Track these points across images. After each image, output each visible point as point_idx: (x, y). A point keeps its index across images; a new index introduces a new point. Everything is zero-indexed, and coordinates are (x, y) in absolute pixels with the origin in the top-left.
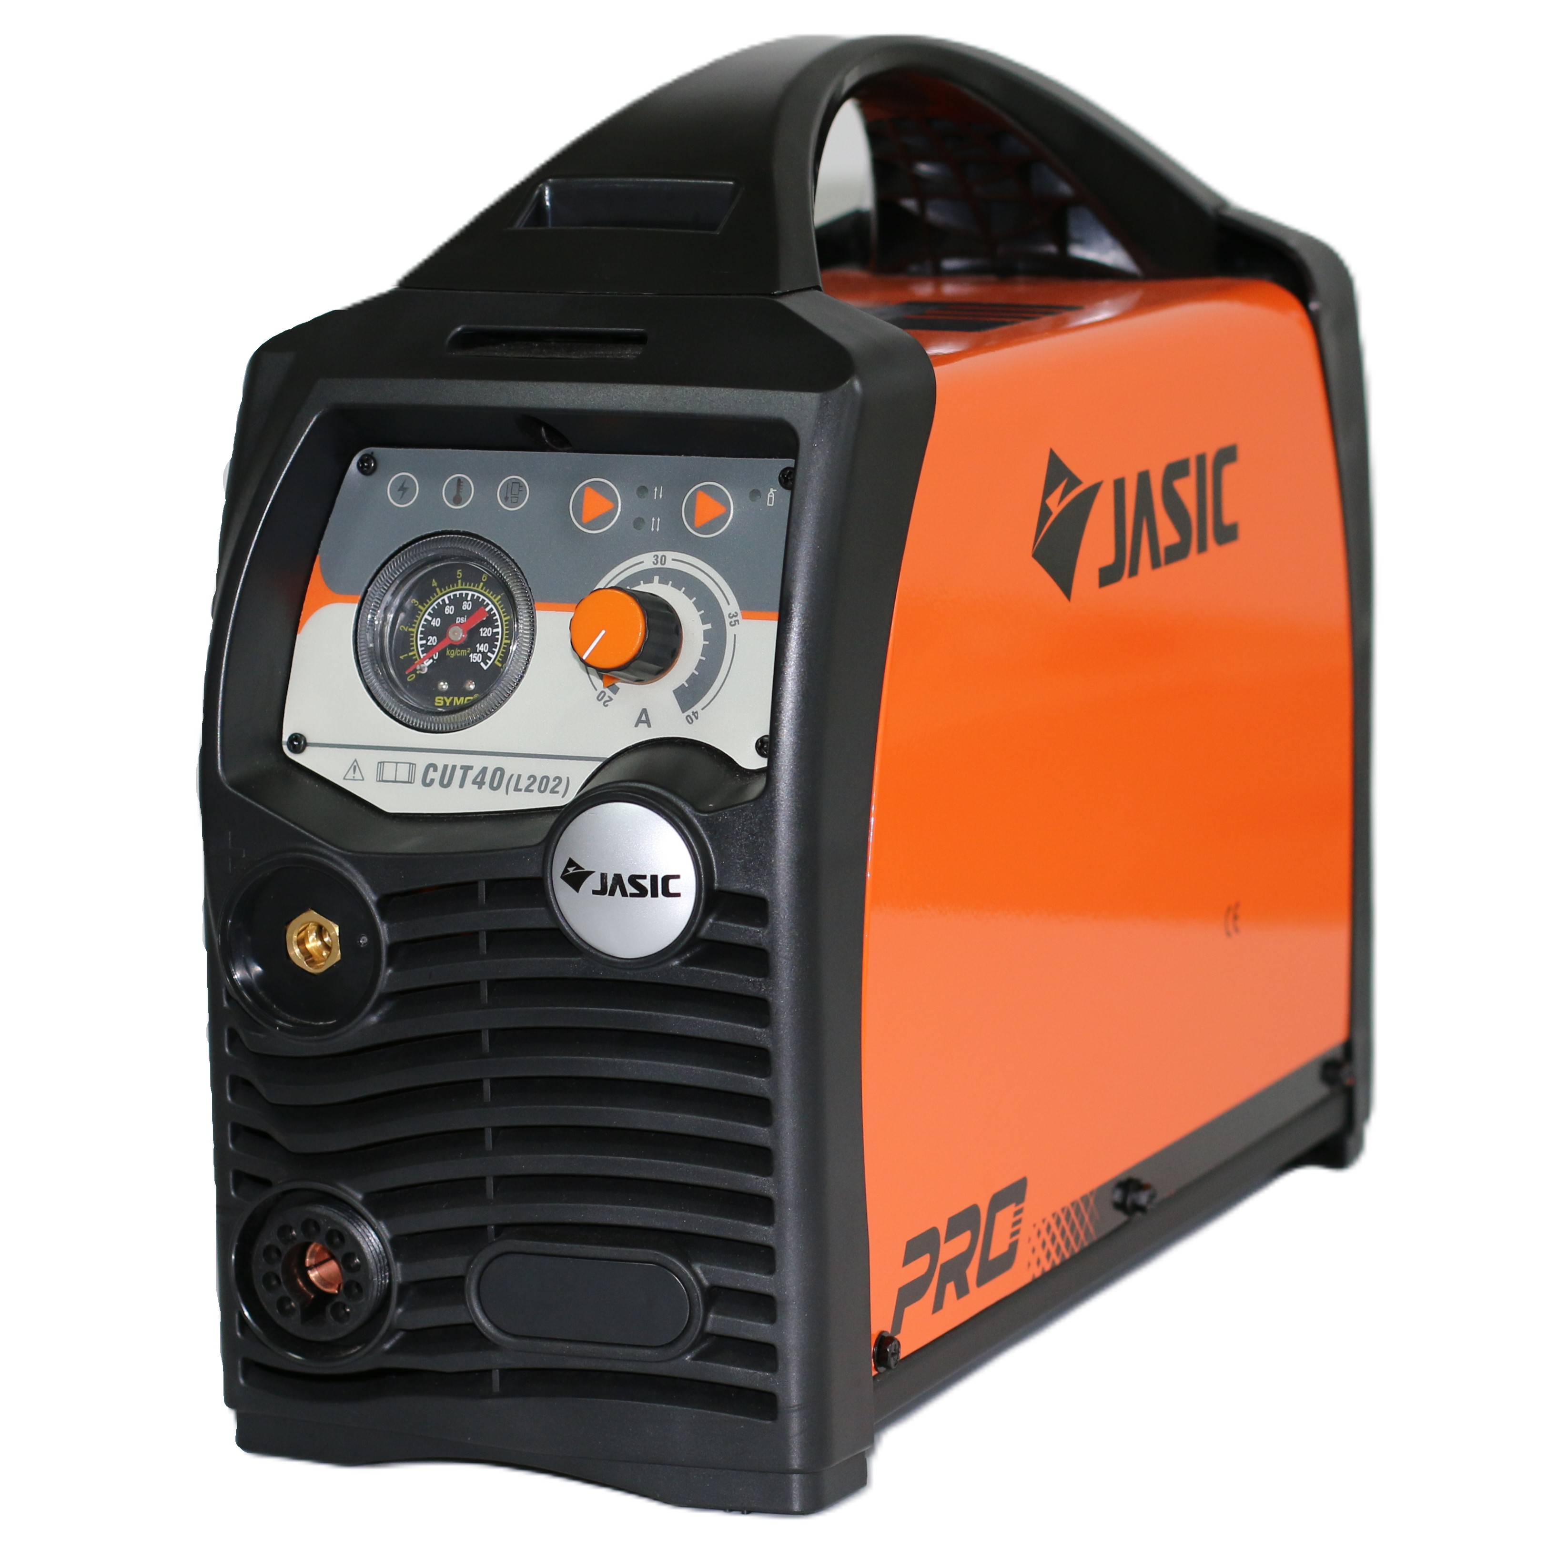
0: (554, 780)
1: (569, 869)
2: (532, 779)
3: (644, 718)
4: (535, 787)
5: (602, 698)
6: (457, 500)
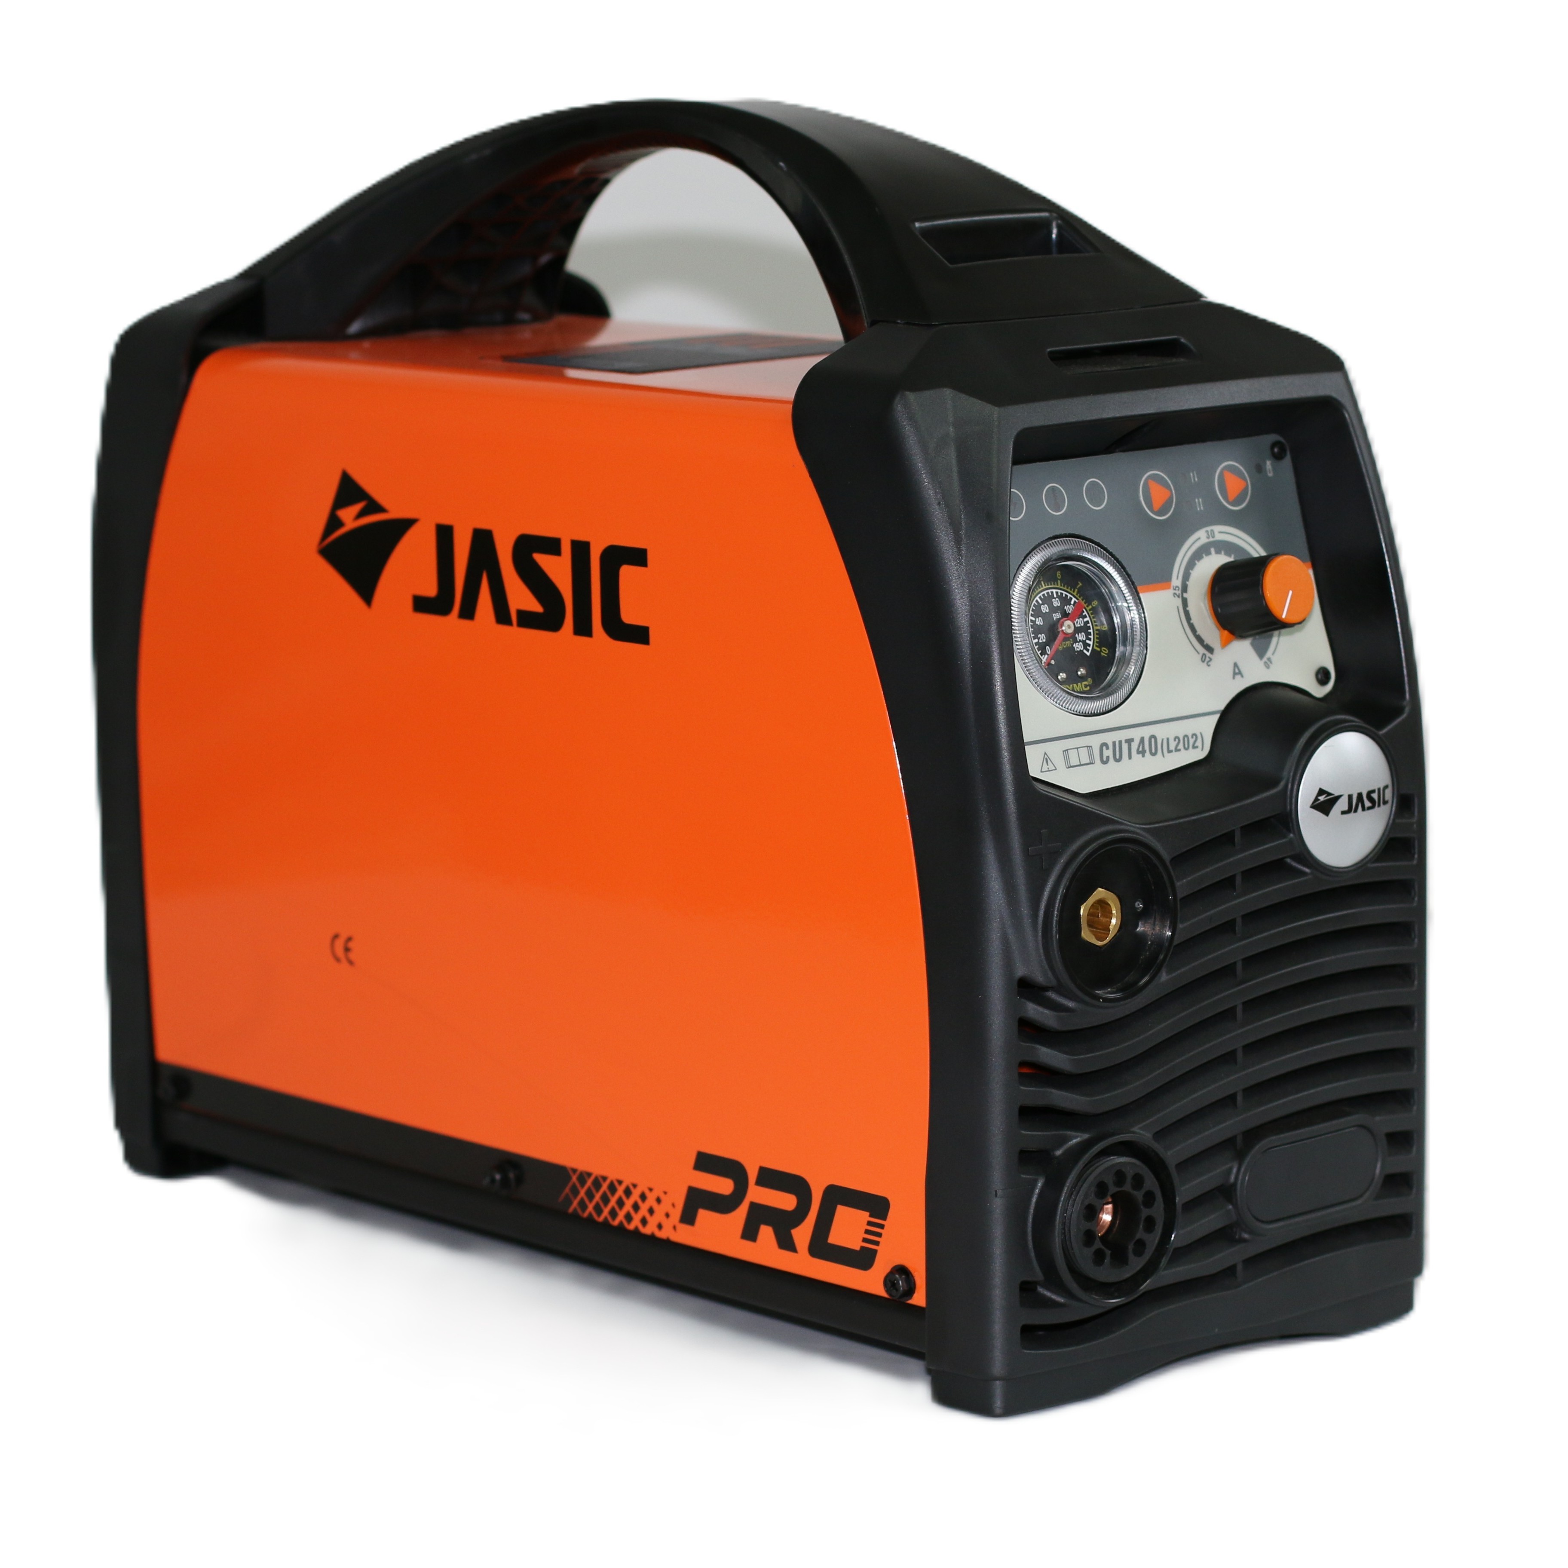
0: (1192, 737)
1: (1318, 798)
2: (1177, 740)
3: (1237, 671)
4: (1181, 746)
5: (1205, 660)
6: (1057, 507)
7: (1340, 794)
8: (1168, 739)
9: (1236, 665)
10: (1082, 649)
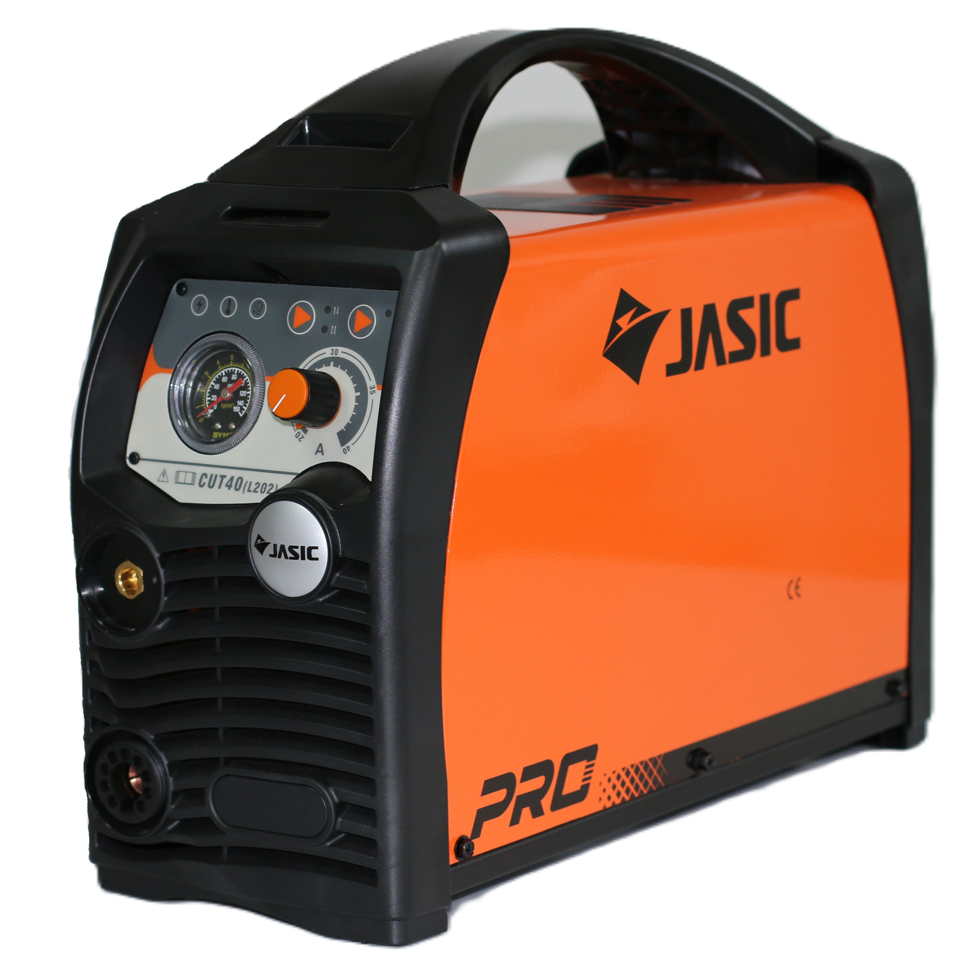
0: (269, 486)
1: (258, 541)
2: (257, 485)
3: (320, 449)
4: (259, 490)
5: (298, 436)
6: (228, 312)
8: (251, 483)
9: (321, 445)
10: (238, 411)
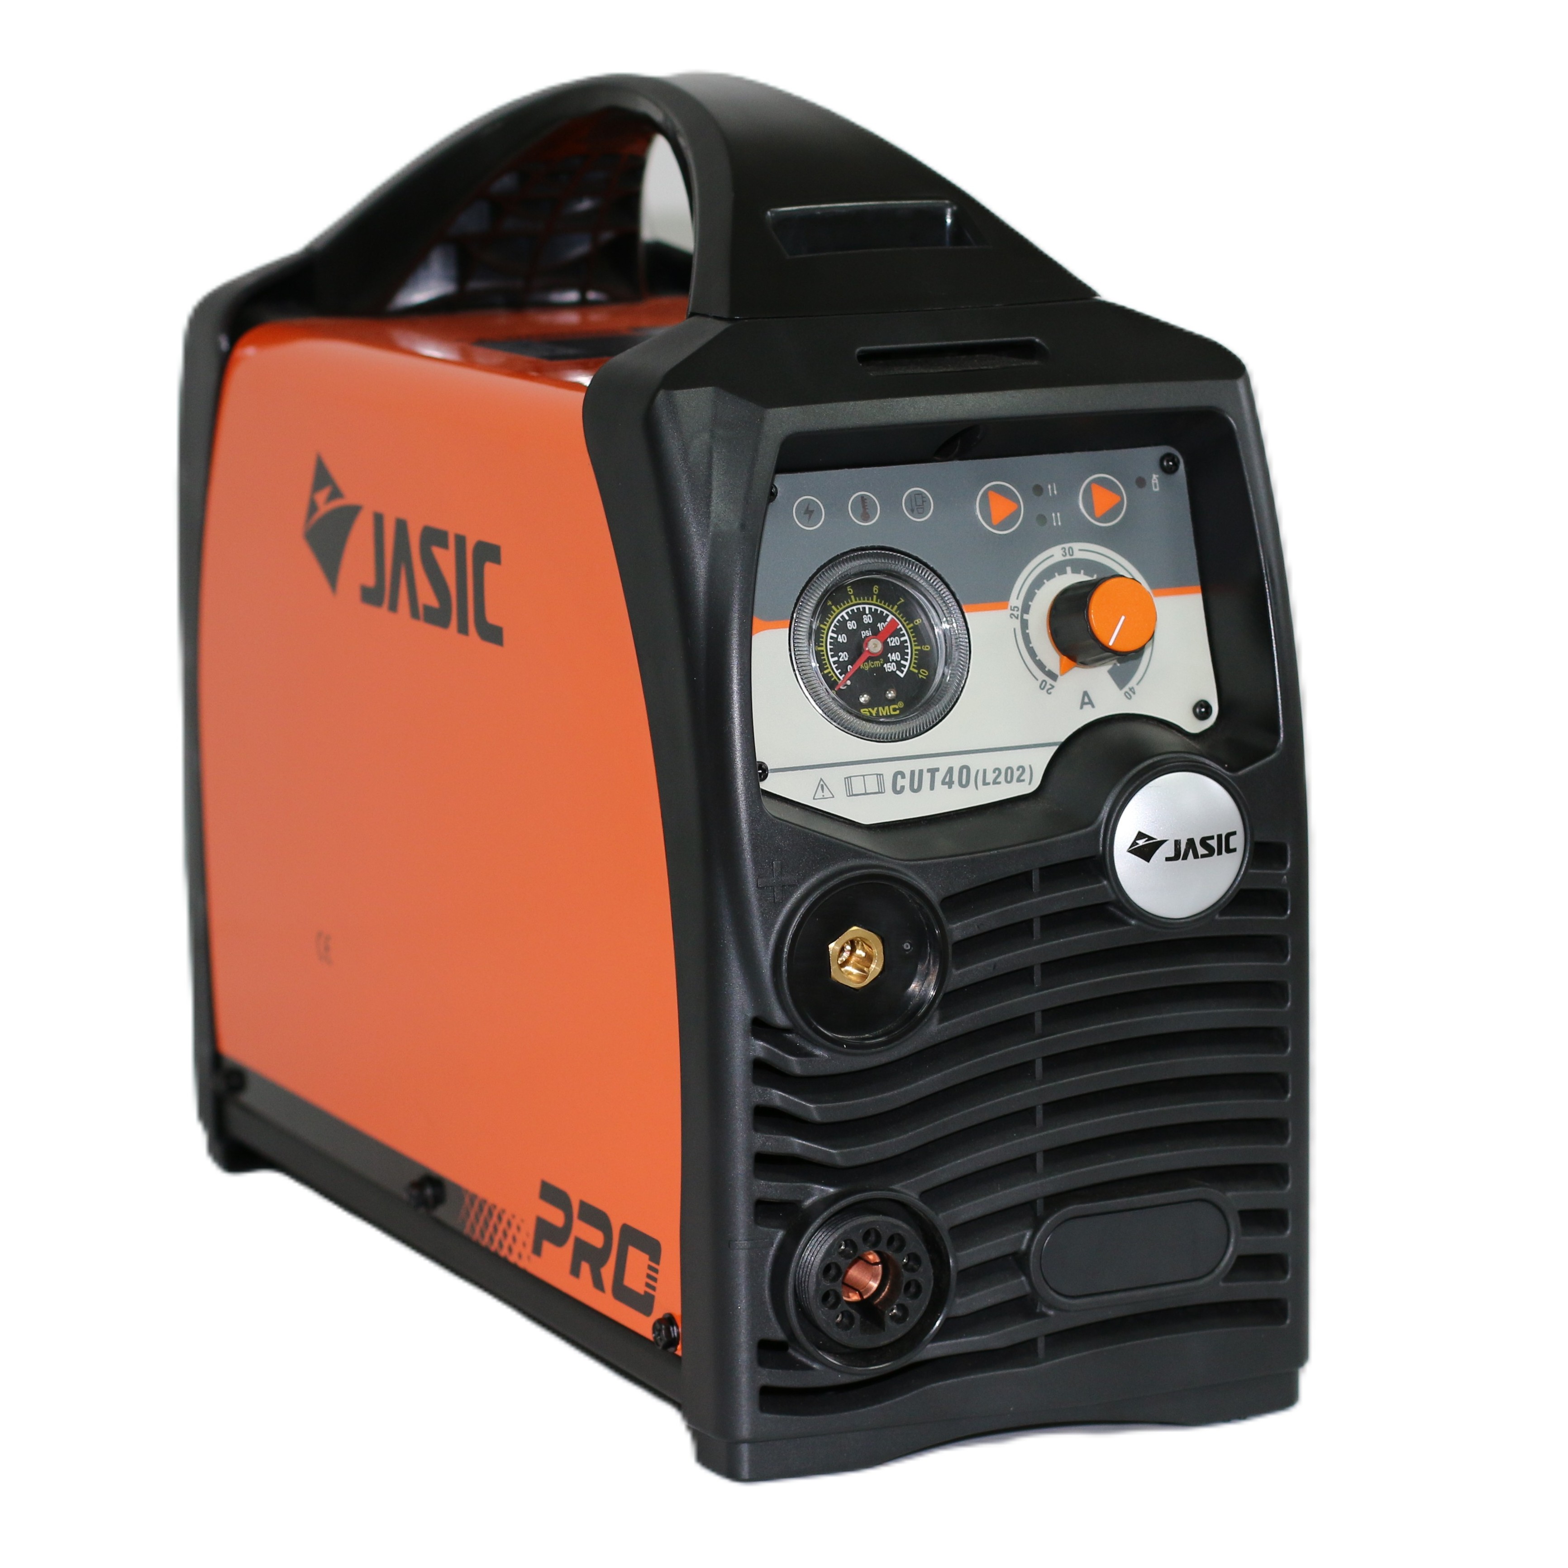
0: (1018, 769)
1: (1138, 842)
2: (997, 772)
3: (1086, 700)
4: (1002, 779)
5: (1044, 687)
6: (866, 517)
7: (1165, 839)
8: (985, 771)
9: (1086, 694)
10: (894, 670)
